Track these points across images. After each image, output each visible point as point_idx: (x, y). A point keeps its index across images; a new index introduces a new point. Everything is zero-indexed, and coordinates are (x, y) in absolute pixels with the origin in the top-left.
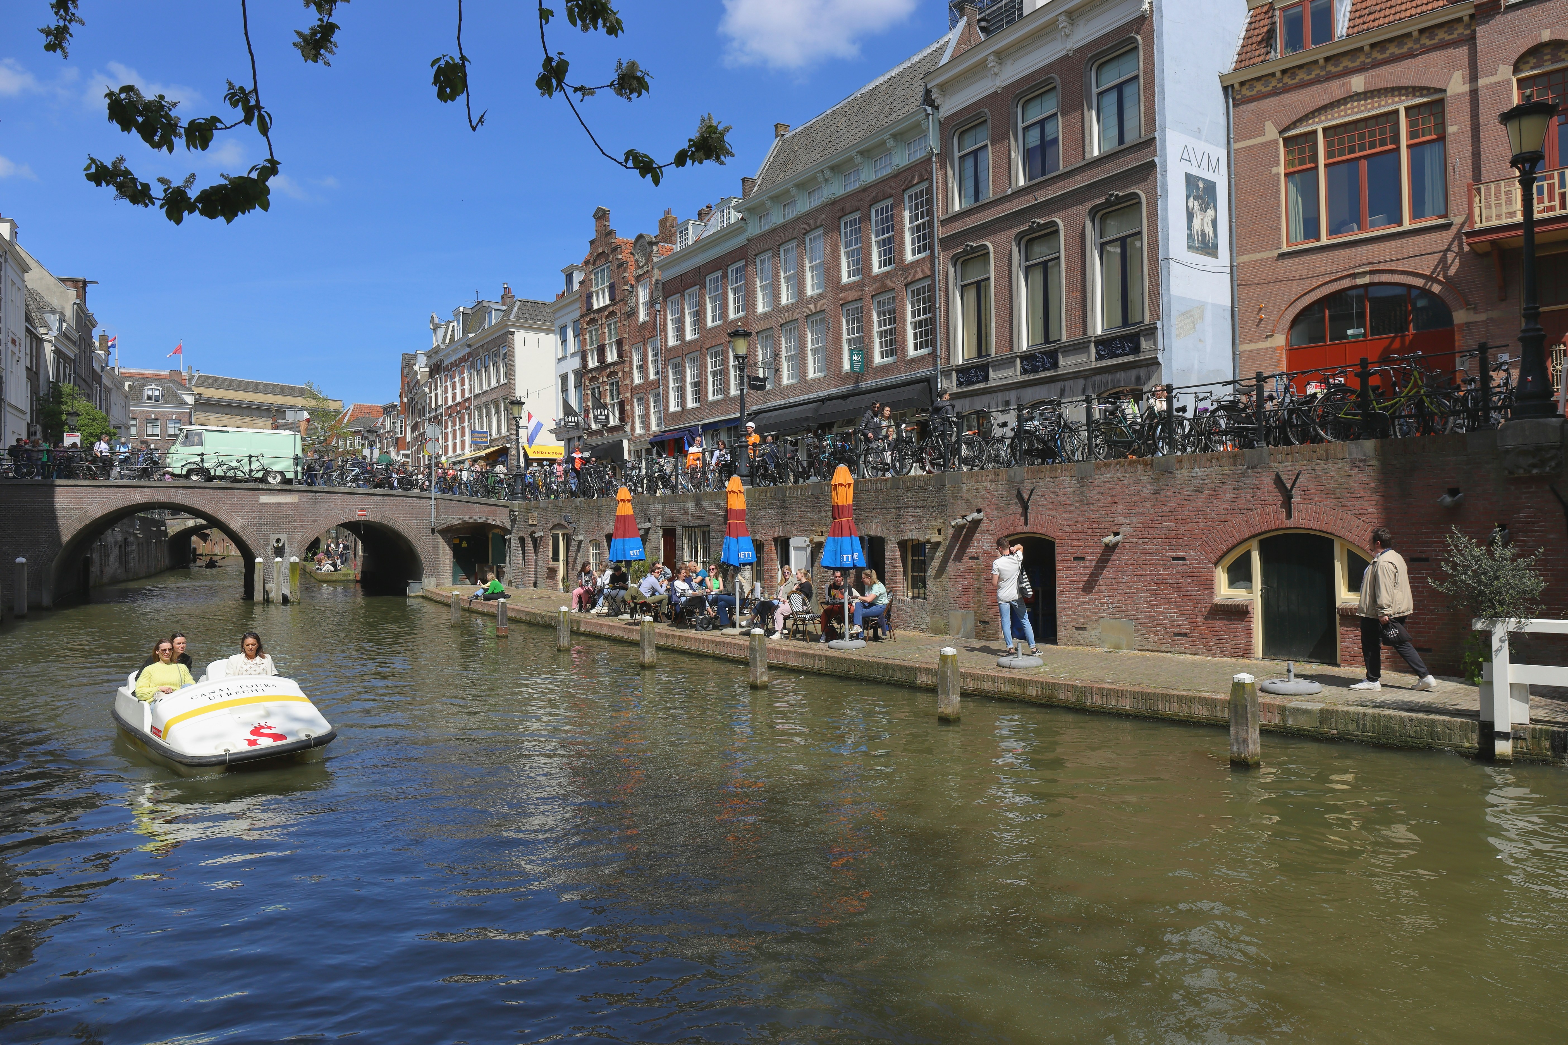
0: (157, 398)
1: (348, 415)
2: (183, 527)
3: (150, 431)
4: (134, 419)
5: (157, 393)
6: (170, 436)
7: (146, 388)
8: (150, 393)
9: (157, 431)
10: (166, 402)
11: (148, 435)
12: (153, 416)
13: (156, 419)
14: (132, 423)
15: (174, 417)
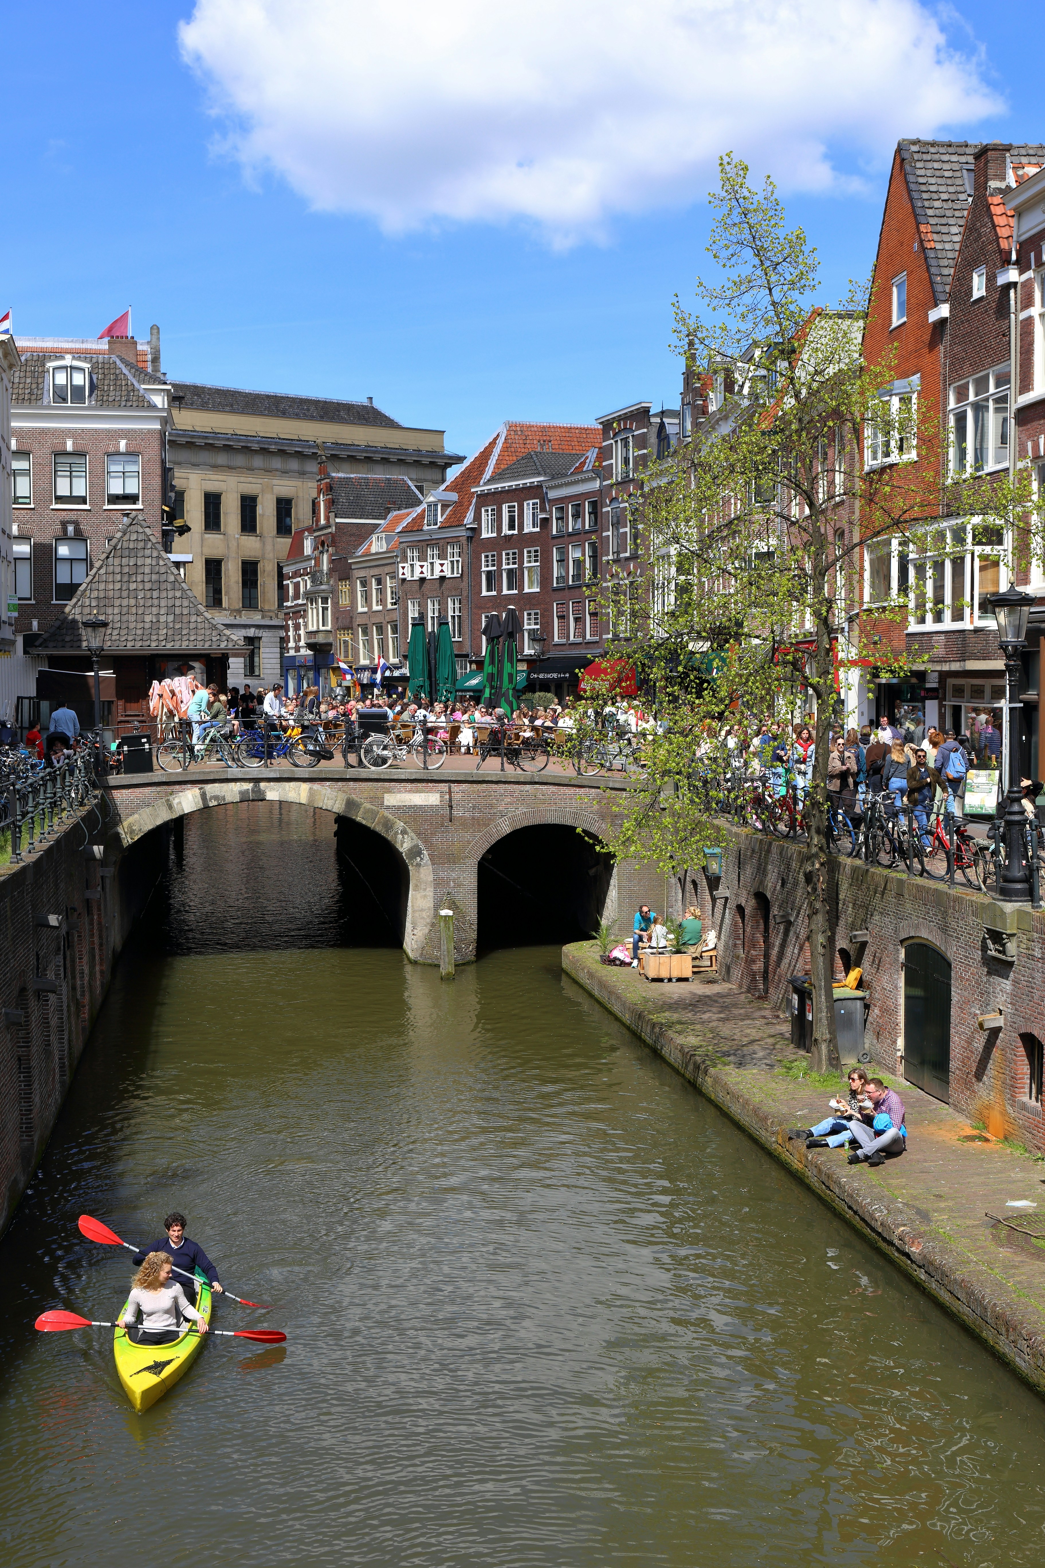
0: (78, 393)
1: (497, 451)
2: (163, 816)
3: (63, 489)
4: (23, 454)
5: (79, 379)
6: (115, 499)
7: (51, 365)
8: (61, 379)
9: (80, 488)
10: (103, 403)
11: (60, 499)
12: (69, 446)
13: (79, 454)
14: (16, 465)
15: (123, 445)
